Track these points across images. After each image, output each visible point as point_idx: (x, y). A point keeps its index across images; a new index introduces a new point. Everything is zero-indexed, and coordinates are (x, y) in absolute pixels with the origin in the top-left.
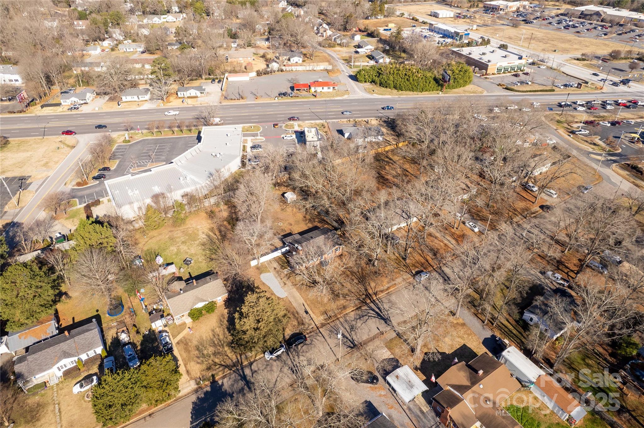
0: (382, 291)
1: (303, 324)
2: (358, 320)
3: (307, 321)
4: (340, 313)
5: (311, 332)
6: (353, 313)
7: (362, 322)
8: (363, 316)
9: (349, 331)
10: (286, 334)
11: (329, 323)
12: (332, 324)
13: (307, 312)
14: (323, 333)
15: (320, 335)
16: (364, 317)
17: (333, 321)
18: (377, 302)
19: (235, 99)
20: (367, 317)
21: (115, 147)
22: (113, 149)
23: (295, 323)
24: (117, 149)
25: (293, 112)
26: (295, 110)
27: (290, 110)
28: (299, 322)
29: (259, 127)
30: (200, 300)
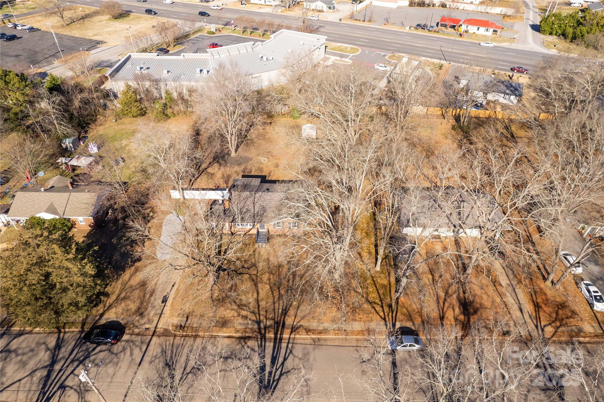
0: (308, 331)
1: (141, 315)
3: (152, 313)
4: (208, 329)
5: (138, 334)
6: (227, 341)
10: (106, 316)
11: (175, 336)
12: (178, 340)
13: (165, 300)
14: (151, 347)
15: (144, 348)
17: (186, 336)
18: (284, 345)
21: (197, 35)
22: (192, 37)
23: (133, 307)
24: (197, 37)
25: (415, 45)
26: (420, 44)
27: (413, 42)
28: (139, 308)
29: (358, 50)
30: (51, 209)
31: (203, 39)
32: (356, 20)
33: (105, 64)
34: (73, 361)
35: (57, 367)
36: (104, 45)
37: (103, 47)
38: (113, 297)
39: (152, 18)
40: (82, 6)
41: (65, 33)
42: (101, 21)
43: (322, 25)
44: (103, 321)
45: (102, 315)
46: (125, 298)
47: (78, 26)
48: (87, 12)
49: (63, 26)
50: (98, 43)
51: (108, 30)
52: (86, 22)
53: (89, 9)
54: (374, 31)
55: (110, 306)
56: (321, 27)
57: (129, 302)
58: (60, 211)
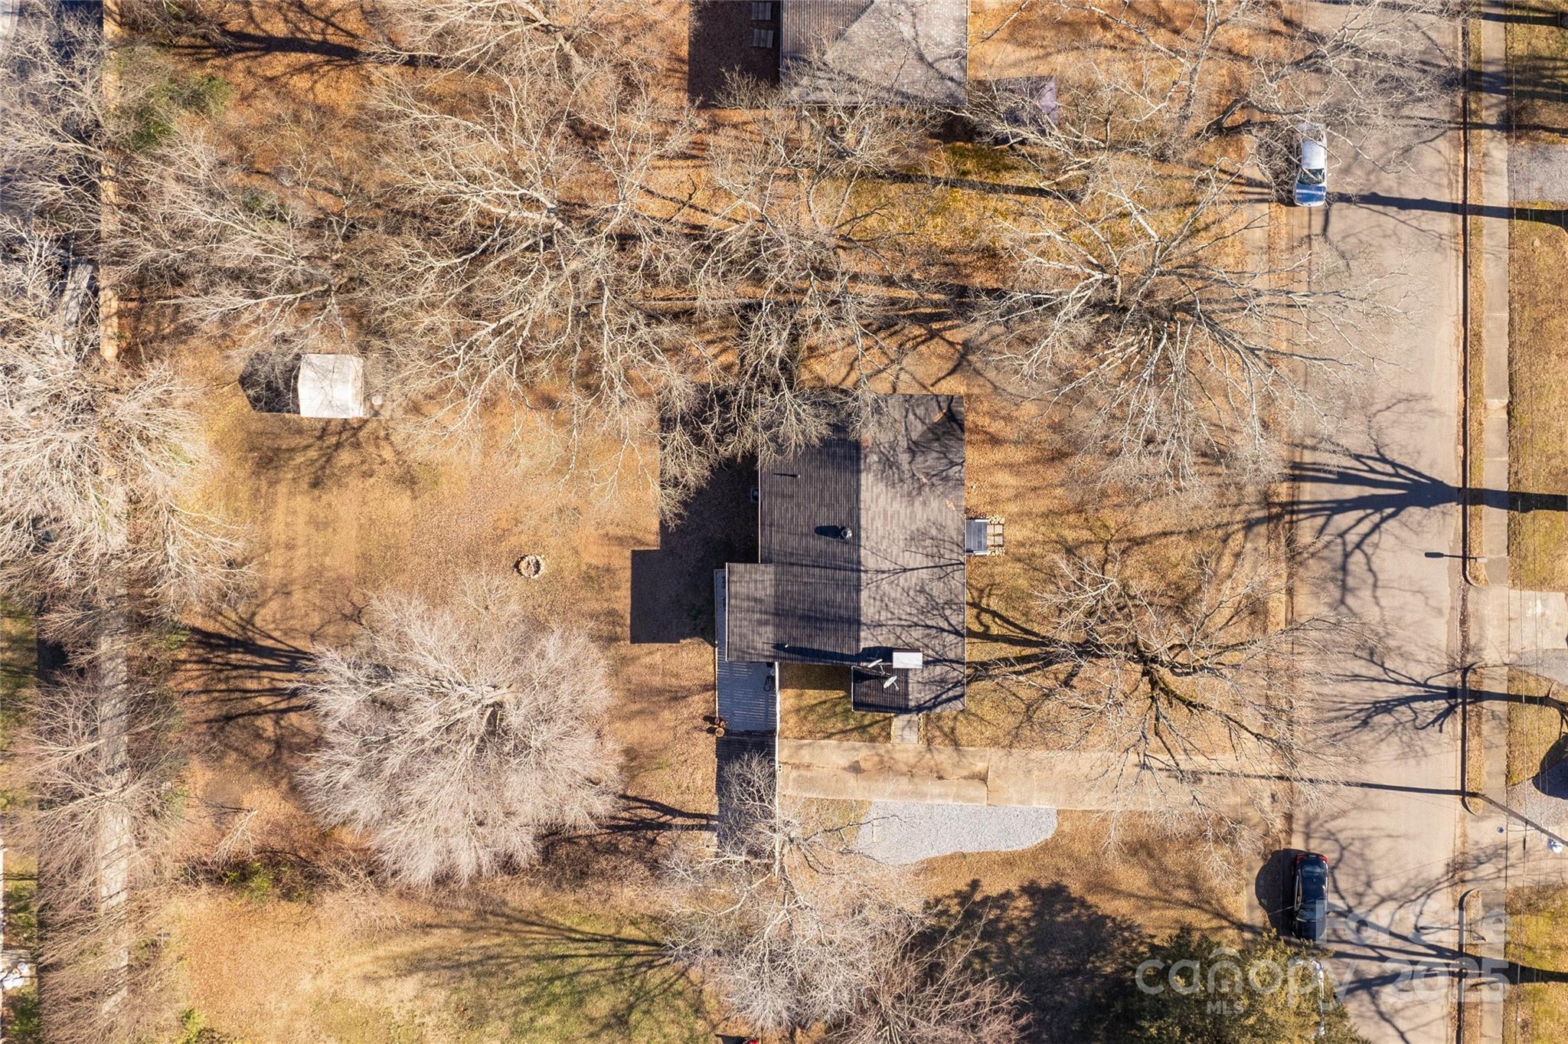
2: (1350, 600)
3: (1231, 800)
5: (1289, 817)
6: (1300, 597)
7: (1366, 593)
8: (1344, 568)
9: (1375, 671)
10: (1243, 915)
14: (1321, 773)
16: (1351, 567)
18: (1308, 457)
20: (1358, 557)
23: (1217, 856)
44: (1258, 918)
45: (1242, 928)
46: (1192, 887)
55: (1218, 916)
57: (1205, 872)
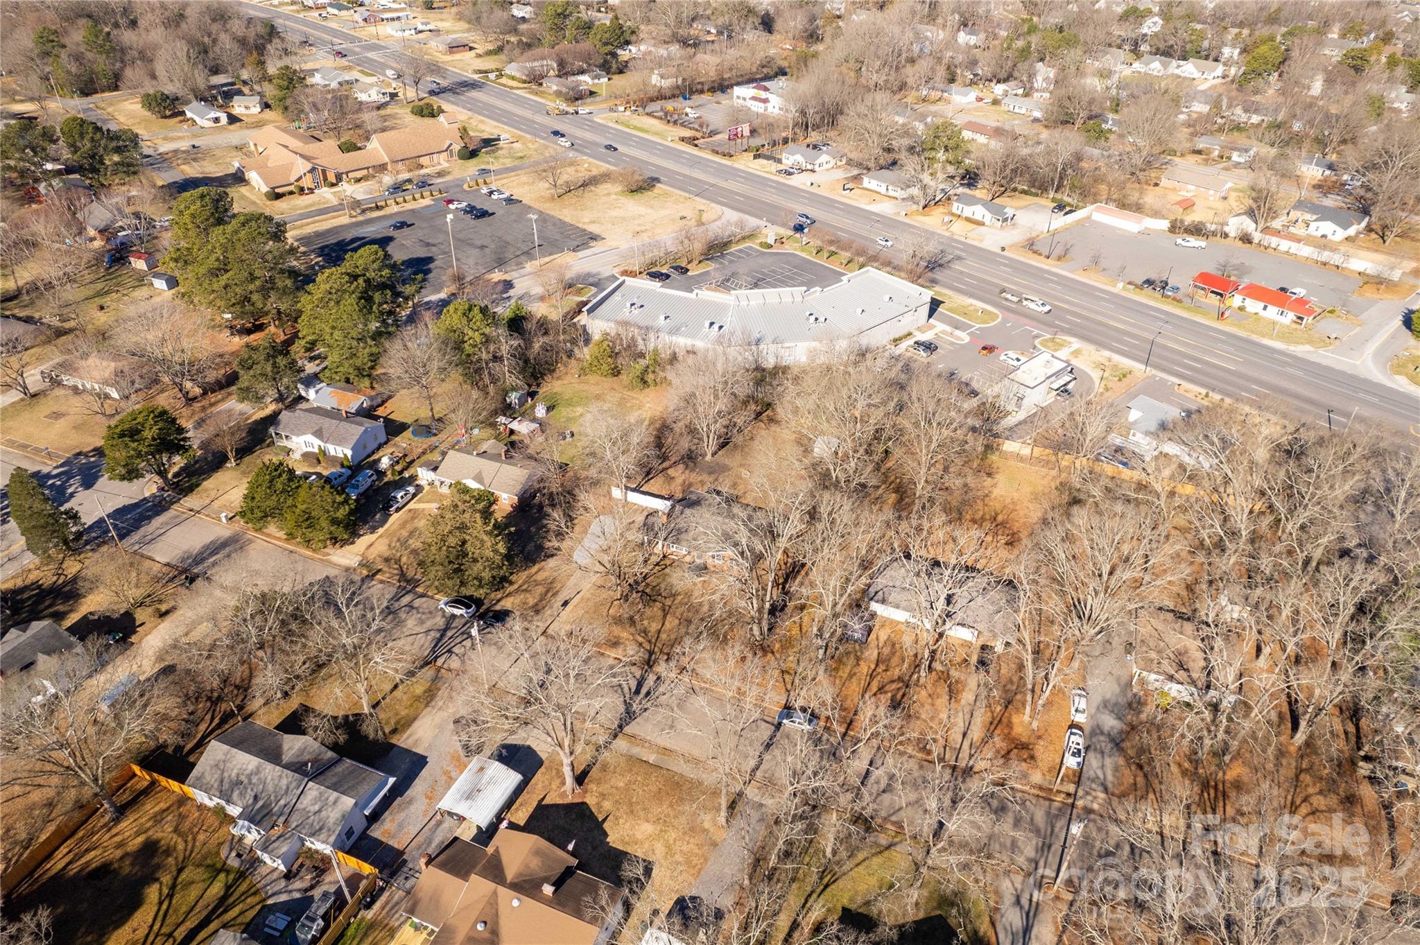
1: (538, 612)
4: (597, 645)
5: (528, 628)
6: (610, 660)
10: (502, 603)
11: (563, 641)
12: (564, 646)
13: (565, 604)
15: (530, 643)
19: (1040, 254)
21: (741, 246)
22: (734, 248)
23: (531, 602)
24: (740, 251)
25: (1111, 323)
26: (1121, 322)
27: (1111, 317)
28: (536, 604)
29: (994, 318)
30: (478, 478)
31: (749, 255)
32: (1035, 252)
33: (591, 280)
34: (463, 633)
35: (449, 634)
36: (600, 243)
37: (597, 247)
38: (516, 586)
39: (686, 198)
40: (591, 160)
41: (552, 213)
42: (609, 194)
43: (963, 254)
44: (498, 607)
45: (499, 601)
46: (525, 590)
47: (574, 201)
48: (595, 172)
49: (552, 199)
50: (594, 238)
51: (614, 213)
52: (586, 194)
53: (598, 167)
54: (1052, 281)
55: (509, 595)
56: (959, 258)
57: (528, 595)
58: (487, 482)
